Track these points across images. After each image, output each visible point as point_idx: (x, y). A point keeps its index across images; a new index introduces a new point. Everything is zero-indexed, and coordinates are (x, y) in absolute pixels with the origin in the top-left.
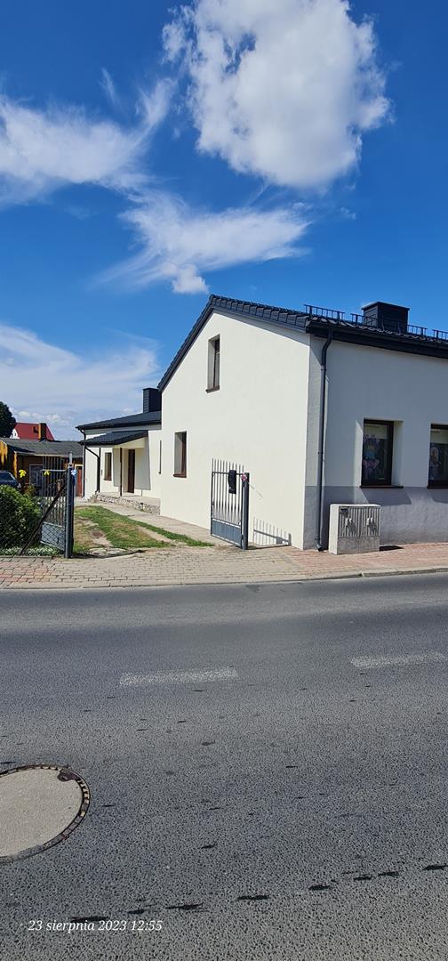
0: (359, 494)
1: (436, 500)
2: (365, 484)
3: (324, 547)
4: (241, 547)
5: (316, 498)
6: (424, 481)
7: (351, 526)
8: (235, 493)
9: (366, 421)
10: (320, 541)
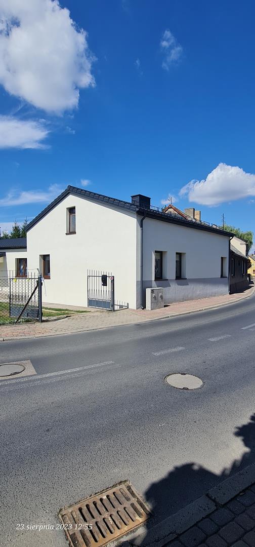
0: (154, 283)
1: (178, 285)
2: (156, 279)
3: (144, 307)
4: (111, 311)
5: (140, 286)
6: (174, 278)
7: (155, 297)
8: (106, 285)
9: (156, 252)
10: (143, 305)
